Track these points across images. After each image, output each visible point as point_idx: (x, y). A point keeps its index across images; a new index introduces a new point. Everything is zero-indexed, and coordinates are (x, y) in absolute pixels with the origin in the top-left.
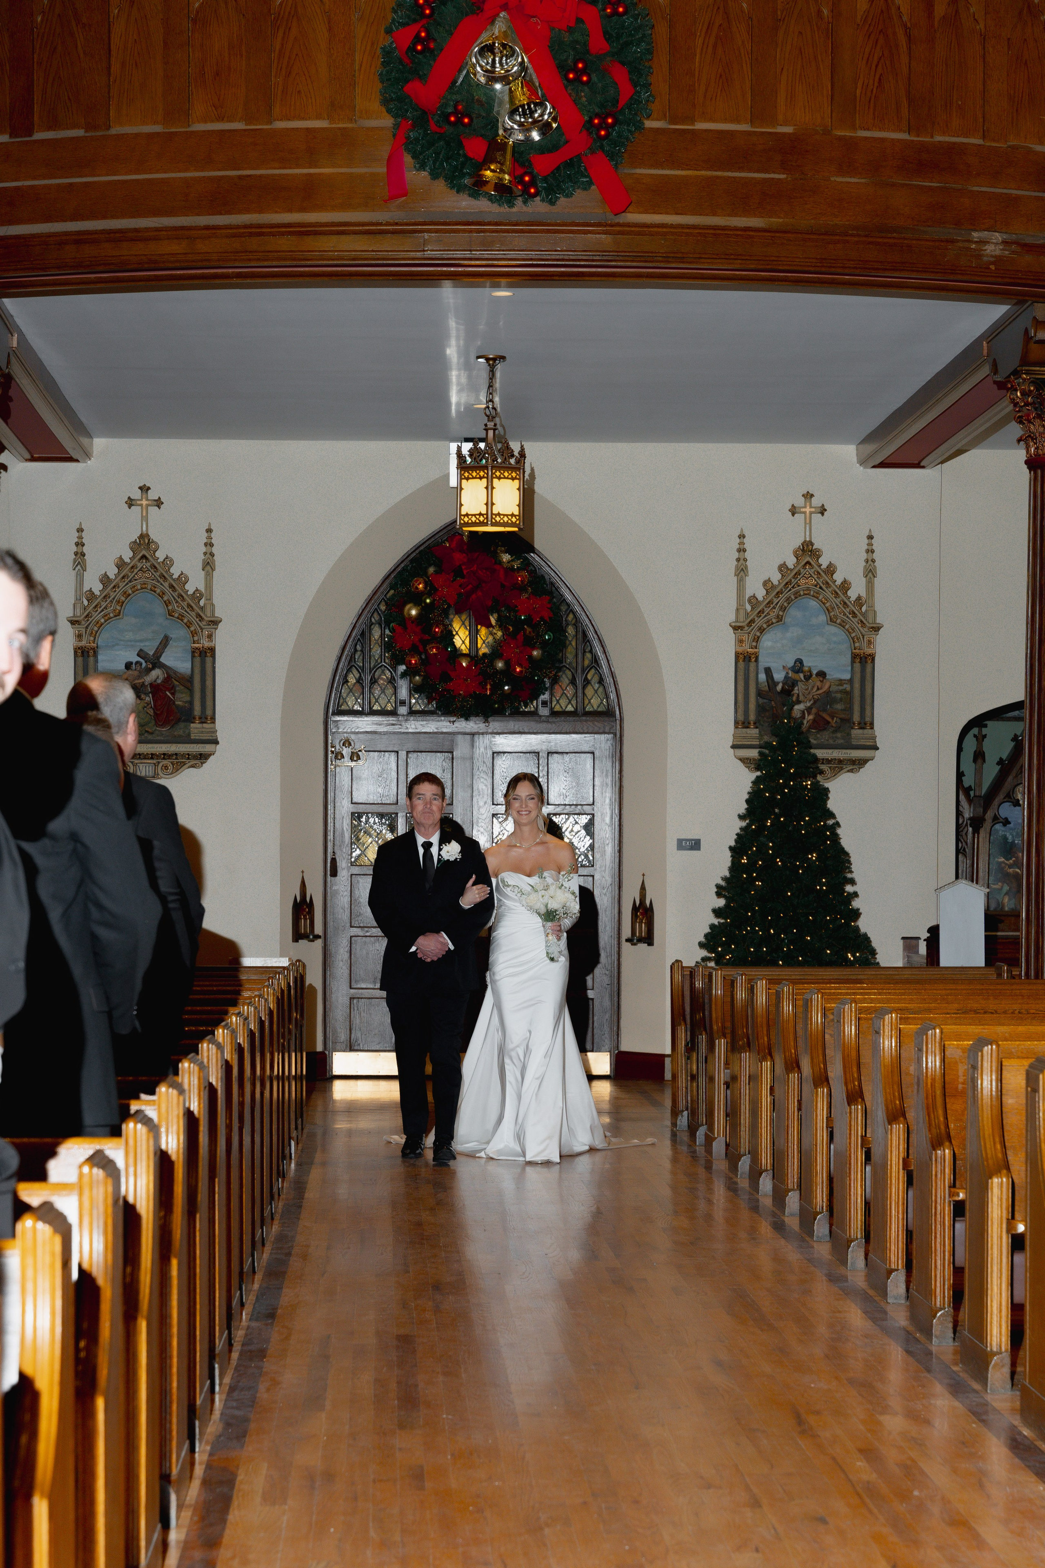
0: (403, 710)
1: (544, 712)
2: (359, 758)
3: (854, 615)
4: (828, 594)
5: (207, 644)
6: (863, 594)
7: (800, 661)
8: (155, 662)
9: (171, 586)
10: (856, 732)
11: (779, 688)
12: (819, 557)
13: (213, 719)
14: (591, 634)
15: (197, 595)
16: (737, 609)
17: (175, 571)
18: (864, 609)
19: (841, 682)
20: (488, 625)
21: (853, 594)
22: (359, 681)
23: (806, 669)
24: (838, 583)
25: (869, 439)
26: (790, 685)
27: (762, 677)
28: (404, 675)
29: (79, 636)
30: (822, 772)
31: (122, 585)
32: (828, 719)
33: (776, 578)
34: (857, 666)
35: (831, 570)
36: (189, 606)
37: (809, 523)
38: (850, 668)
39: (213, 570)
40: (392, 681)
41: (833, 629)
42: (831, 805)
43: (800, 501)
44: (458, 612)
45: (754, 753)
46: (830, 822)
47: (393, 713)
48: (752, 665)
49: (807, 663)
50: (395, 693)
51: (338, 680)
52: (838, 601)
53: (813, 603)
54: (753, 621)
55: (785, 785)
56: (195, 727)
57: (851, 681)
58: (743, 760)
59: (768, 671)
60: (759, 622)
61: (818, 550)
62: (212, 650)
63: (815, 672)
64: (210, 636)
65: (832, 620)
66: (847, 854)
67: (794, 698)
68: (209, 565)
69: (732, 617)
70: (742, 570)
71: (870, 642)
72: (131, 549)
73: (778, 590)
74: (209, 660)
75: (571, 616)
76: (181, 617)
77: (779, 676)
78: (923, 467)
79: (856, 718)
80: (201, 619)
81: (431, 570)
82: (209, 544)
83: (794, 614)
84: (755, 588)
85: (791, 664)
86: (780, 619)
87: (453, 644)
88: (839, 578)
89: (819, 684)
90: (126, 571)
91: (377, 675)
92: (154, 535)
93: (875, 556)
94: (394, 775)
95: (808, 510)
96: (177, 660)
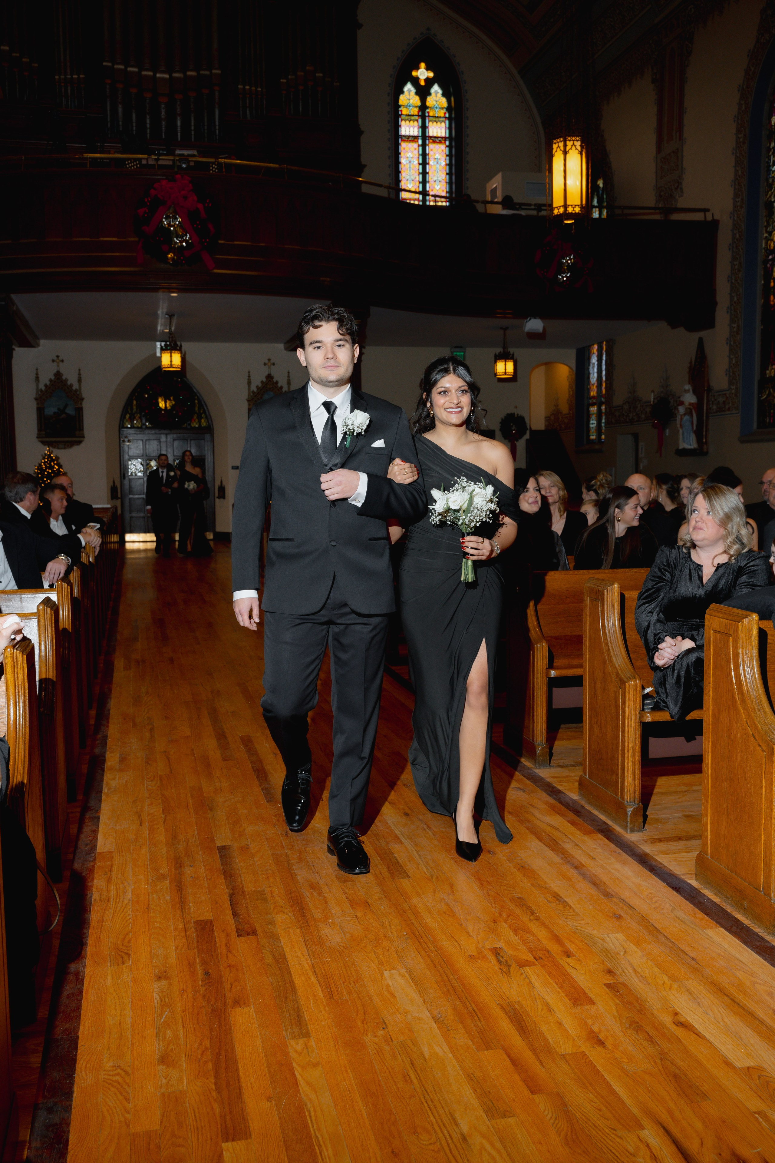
0: (144, 427)
1: (188, 427)
2: (130, 441)
5: (79, 406)
8: (63, 412)
9: (68, 388)
12: (273, 378)
13: (83, 430)
14: (203, 402)
15: (76, 391)
16: (248, 395)
17: (69, 383)
20: (170, 400)
22: (130, 418)
24: (279, 387)
28: (144, 416)
29: (38, 404)
31: (51, 387)
33: (260, 385)
35: (277, 382)
36: (74, 394)
37: (269, 368)
40: (140, 418)
43: (267, 361)
44: (161, 396)
47: (141, 428)
50: (141, 421)
51: (123, 417)
54: (253, 398)
56: (77, 432)
61: (273, 376)
62: (82, 408)
64: (81, 404)
68: (80, 381)
69: (246, 397)
70: (249, 383)
72: (54, 376)
73: (261, 389)
74: (81, 411)
75: (196, 397)
76: (71, 398)
80: (78, 398)
82: (80, 374)
84: (254, 388)
87: (159, 406)
88: (279, 385)
90: (52, 383)
91: (135, 415)
92: (62, 371)
93: (290, 378)
94: (142, 447)
95: (269, 364)
96: (70, 411)
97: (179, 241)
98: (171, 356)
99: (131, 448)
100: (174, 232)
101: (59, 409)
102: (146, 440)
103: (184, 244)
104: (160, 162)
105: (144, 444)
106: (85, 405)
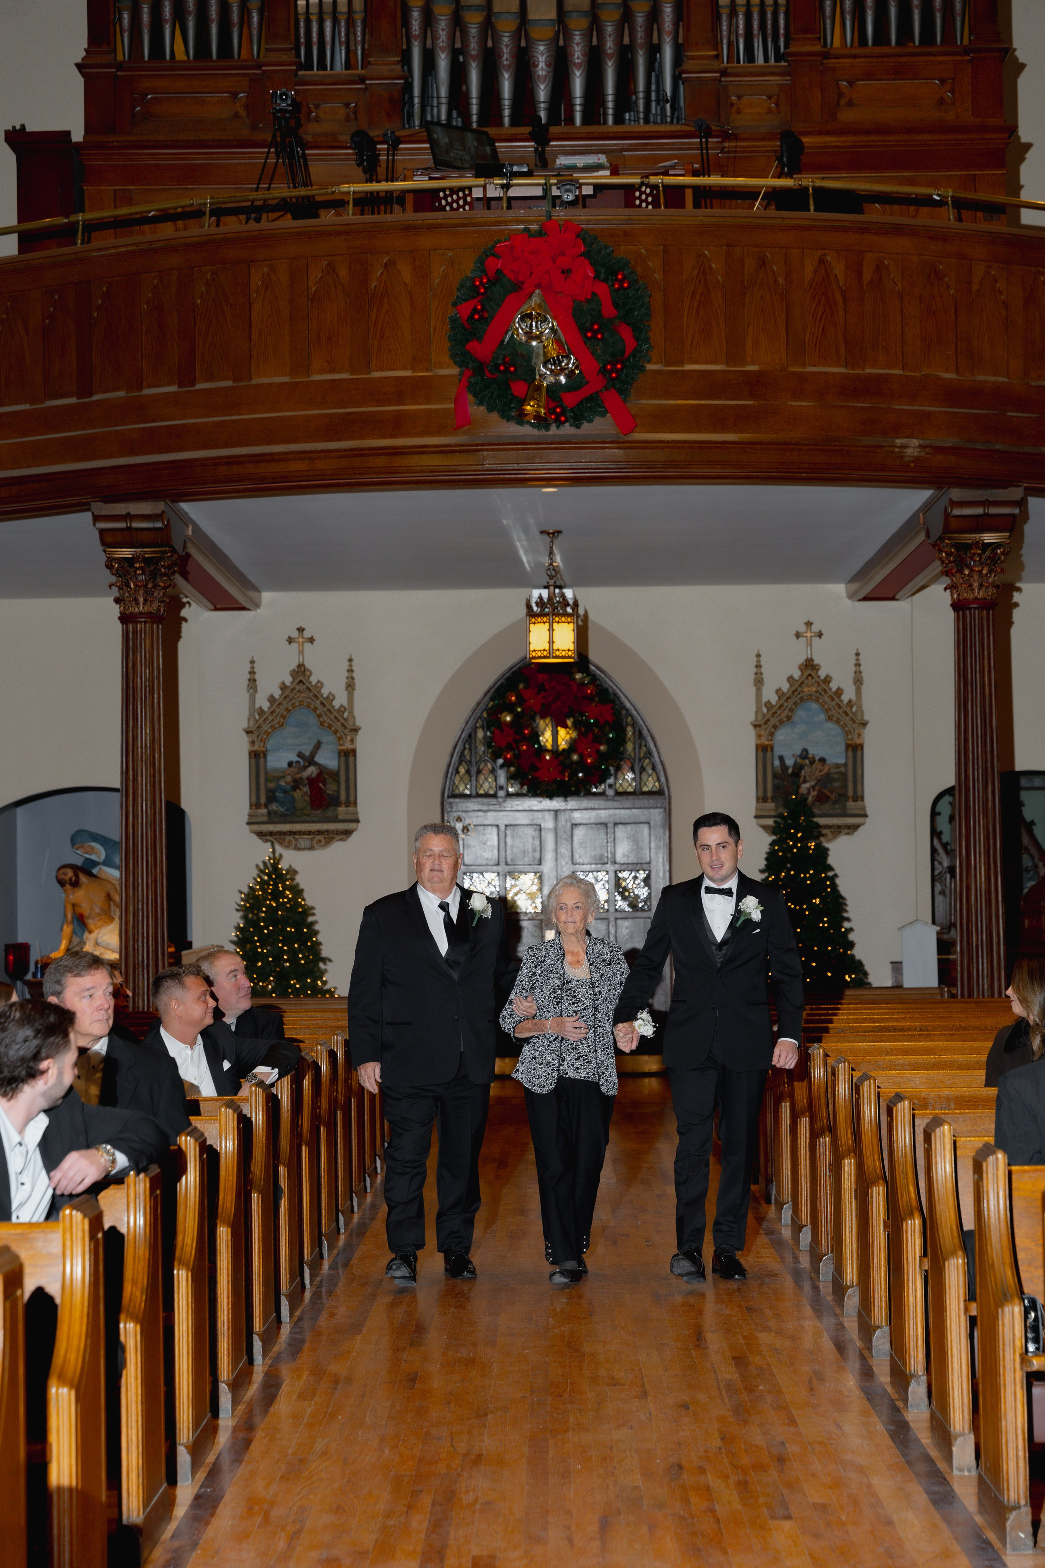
0: (501, 793)
1: (610, 792)
2: (468, 830)
3: (847, 714)
4: (826, 698)
5: (348, 746)
6: (853, 698)
7: (805, 751)
8: (310, 761)
9: (322, 703)
10: (850, 804)
11: (790, 771)
12: (818, 670)
13: (355, 804)
14: (645, 732)
15: (342, 710)
16: (756, 712)
17: (325, 692)
18: (854, 709)
19: (838, 766)
20: (565, 726)
21: (845, 698)
22: (468, 772)
23: (810, 756)
24: (834, 689)
25: (853, 579)
26: (798, 769)
27: (777, 763)
28: (502, 766)
29: (253, 743)
30: (823, 835)
31: (284, 703)
32: (828, 794)
33: (785, 687)
34: (850, 753)
35: (828, 680)
36: (336, 718)
37: (810, 644)
38: (844, 755)
39: (354, 689)
40: (493, 771)
41: (830, 725)
42: (831, 861)
43: (802, 628)
44: (543, 717)
45: (770, 822)
46: (830, 874)
47: (495, 796)
48: (769, 754)
49: (812, 751)
50: (496, 780)
51: (450, 772)
52: (834, 703)
53: (815, 706)
54: (768, 720)
55: (795, 846)
56: (342, 810)
57: (845, 765)
58: (764, 827)
59: (781, 758)
60: (774, 721)
61: (818, 665)
62: (354, 751)
63: (817, 758)
64: (352, 741)
65: (830, 718)
66: (844, 898)
67: (802, 779)
68: (350, 686)
69: (752, 718)
70: (759, 682)
71: (859, 735)
72: (292, 675)
73: (787, 696)
74: (351, 759)
75: (630, 719)
76: (330, 726)
77: (790, 762)
78: (897, 600)
79: (850, 793)
80: (345, 727)
81: (521, 686)
82: (350, 671)
83: (800, 714)
84: (770, 695)
85: (798, 752)
86: (789, 718)
87: (538, 742)
88: (834, 686)
89: (820, 767)
90: (287, 692)
91: (481, 767)
92: (308, 665)
93: (862, 668)
94: (496, 843)
95: (809, 634)
96: (327, 759)
97: (552, 371)
98: (551, 630)
99: (469, 846)
100: (541, 352)
101: (300, 755)
102: (506, 826)
103: (563, 379)
104: (513, 192)
105: (502, 835)
106: (363, 744)
